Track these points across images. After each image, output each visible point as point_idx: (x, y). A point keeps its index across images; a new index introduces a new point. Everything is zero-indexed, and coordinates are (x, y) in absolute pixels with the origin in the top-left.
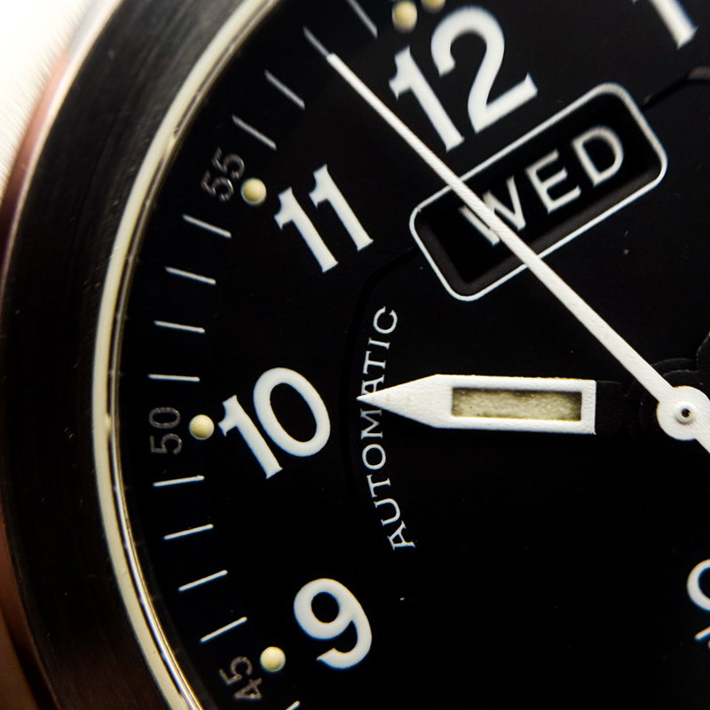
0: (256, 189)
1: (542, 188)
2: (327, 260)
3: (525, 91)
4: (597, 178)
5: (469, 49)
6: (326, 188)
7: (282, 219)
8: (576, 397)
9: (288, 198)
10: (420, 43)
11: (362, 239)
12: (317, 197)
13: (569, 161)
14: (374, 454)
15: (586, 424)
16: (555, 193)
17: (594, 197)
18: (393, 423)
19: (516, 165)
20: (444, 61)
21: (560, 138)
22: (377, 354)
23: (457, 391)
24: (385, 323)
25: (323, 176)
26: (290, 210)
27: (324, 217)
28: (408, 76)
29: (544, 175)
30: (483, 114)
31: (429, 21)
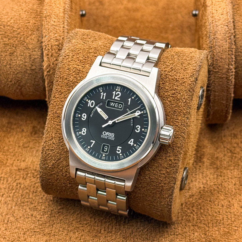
0: (101, 91)
1: (116, 105)
2: (101, 98)
3: (119, 99)
4: (119, 107)
5: (118, 94)
6: (105, 94)
7: (101, 94)
8: (106, 117)
9: (103, 93)
10: (116, 92)
11: (104, 99)
12: (104, 94)
13: (118, 105)
14: (94, 110)
15: (106, 119)
16: (116, 106)
17: (118, 108)
18: (96, 110)
19: (116, 102)
20: (117, 94)
21: (119, 103)
22: (99, 105)
23: (101, 111)
24: (101, 104)
25: (105, 93)
26: (102, 94)
27: (103, 96)
28: (114, 93)
29: (117, 104)
30: (116, 98)
31: (118, 91)
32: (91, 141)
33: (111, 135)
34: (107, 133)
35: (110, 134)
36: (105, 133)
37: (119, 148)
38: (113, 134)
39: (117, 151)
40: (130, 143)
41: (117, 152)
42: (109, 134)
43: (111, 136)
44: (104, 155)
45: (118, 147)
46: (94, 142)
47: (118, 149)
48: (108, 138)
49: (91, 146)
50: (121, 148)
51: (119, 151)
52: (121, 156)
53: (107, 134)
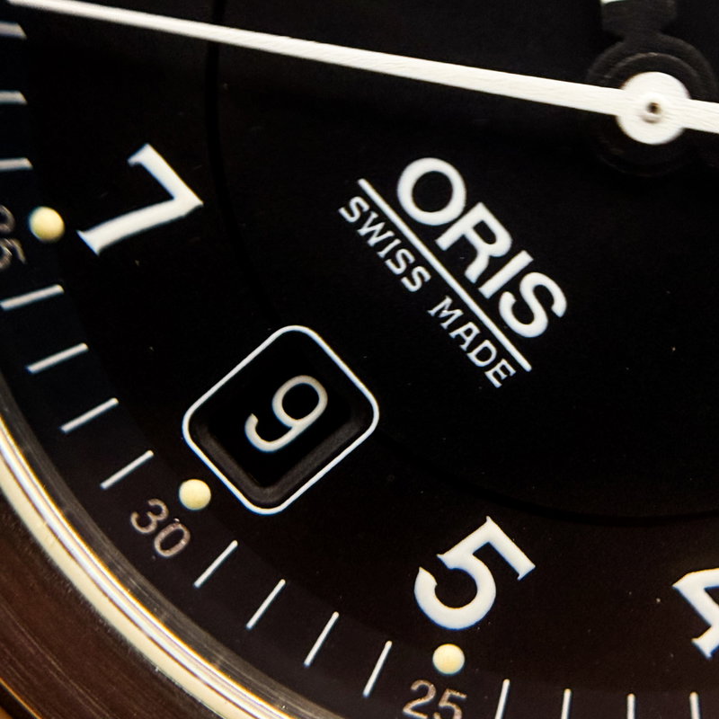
32: (149, 158)
33: (513, 286)
34: (481, 213)
35: (496, 264)
36: (432, 192)
37: (487, 554)
38: (542, 293)
39: (439, 570)
40: (704, 605)
41: (425, 584)
42: (485, 252)
43: (491, 306)
44: (195, 493)
45: (490, 532)
46: (184, 200)
47: (460, 556)
48: (436, 289)
49: (99, 238)
50: (522, 564)
51: (456, 589)
52: (443, 682)
53: (465, 228)
